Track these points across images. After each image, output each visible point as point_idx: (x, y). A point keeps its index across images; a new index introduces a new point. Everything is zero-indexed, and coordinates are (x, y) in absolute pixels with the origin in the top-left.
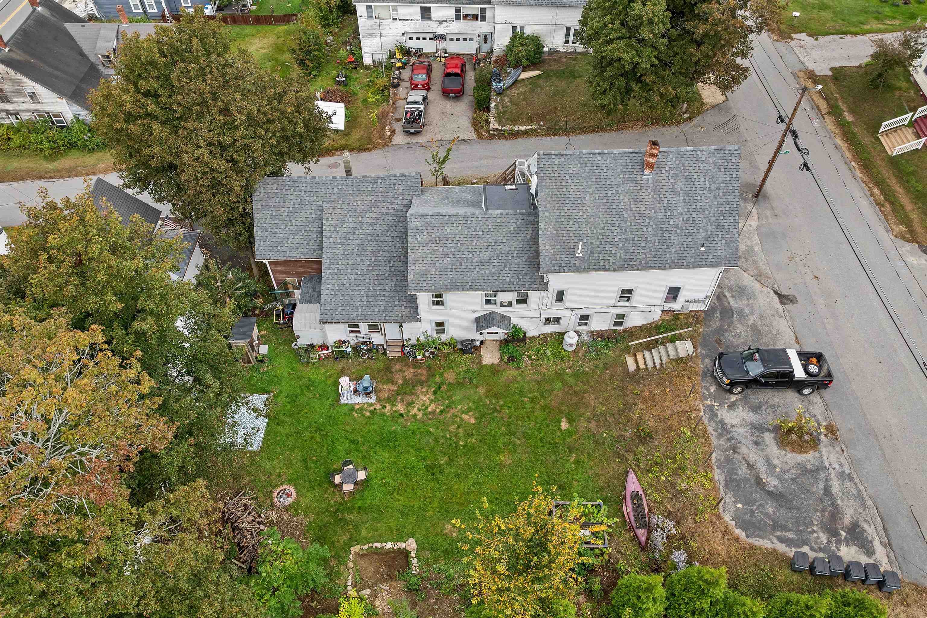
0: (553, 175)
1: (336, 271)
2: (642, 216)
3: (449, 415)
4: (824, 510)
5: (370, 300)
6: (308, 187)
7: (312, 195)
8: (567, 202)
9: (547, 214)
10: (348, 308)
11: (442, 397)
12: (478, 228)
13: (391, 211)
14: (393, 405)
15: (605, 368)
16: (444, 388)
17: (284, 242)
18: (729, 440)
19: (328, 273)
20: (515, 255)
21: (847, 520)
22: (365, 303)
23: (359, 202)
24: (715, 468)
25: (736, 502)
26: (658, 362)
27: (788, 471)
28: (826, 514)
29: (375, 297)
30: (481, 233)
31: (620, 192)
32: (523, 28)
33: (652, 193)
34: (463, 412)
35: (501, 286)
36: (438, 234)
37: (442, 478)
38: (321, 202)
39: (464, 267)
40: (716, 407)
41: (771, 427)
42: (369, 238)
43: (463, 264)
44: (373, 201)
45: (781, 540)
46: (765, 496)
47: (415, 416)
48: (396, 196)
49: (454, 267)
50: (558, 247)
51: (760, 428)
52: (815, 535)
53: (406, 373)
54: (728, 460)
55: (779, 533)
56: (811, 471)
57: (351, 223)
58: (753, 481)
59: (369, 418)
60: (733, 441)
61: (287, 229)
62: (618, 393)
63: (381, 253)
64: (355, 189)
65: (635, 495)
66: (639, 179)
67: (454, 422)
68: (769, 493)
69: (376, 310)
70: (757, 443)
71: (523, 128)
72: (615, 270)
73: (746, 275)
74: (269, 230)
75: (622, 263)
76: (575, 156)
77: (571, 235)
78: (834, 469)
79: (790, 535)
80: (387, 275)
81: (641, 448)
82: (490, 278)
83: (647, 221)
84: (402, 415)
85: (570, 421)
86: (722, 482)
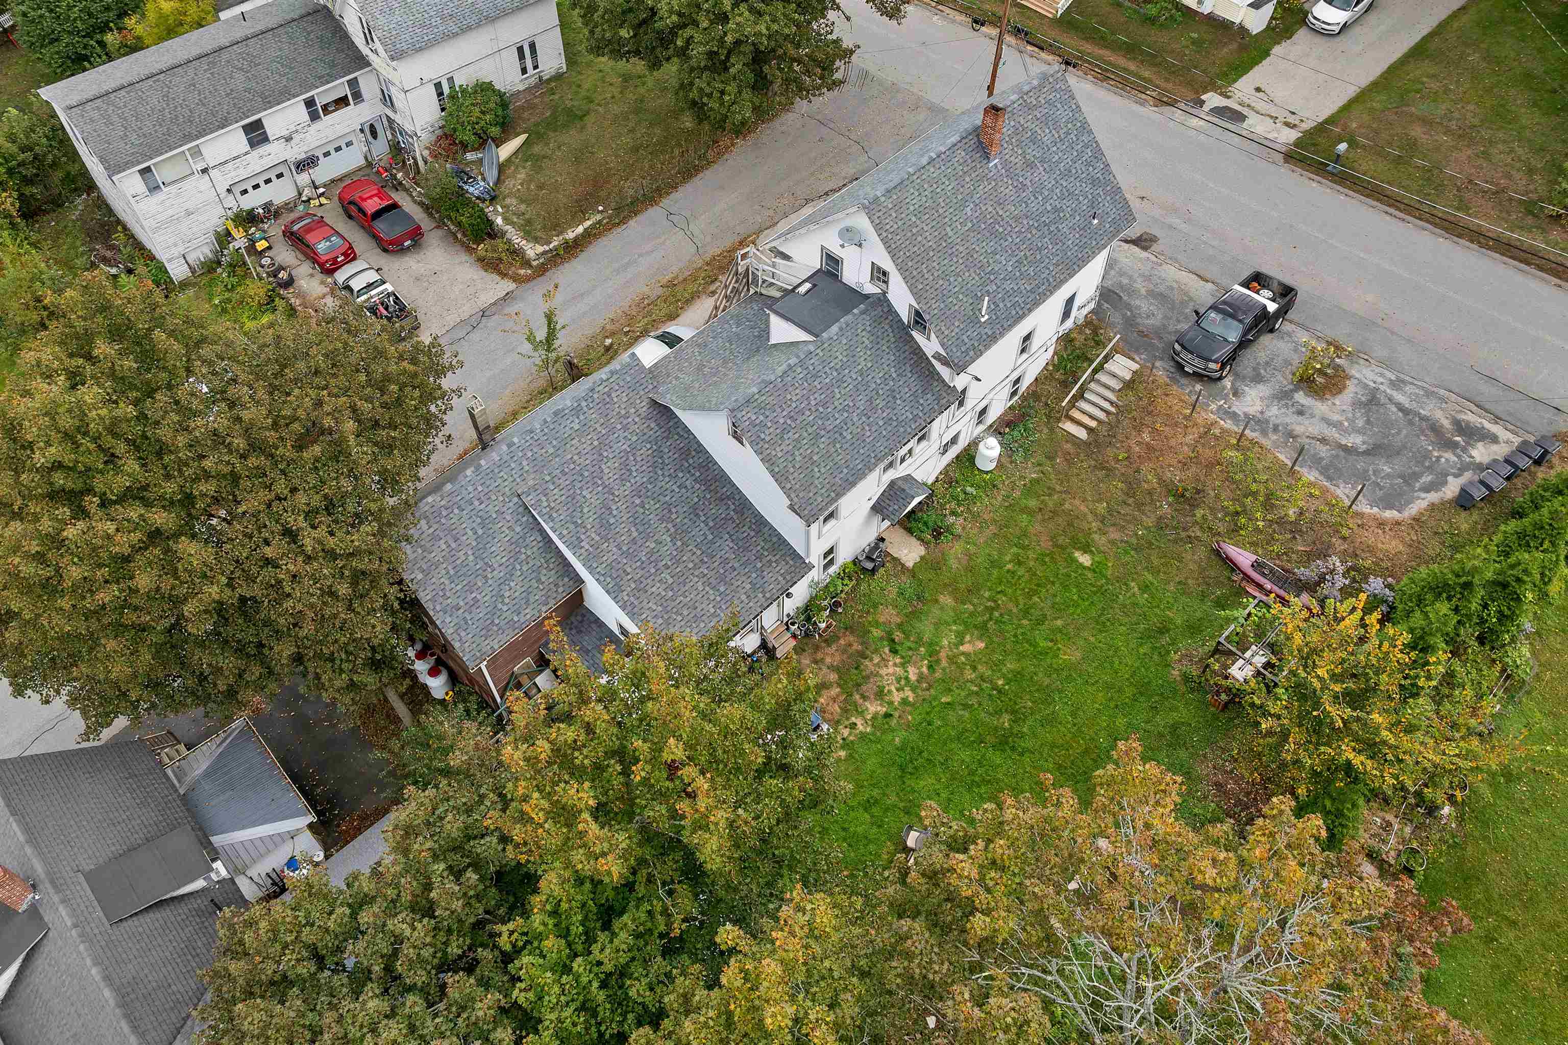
0: (896, 226)
1: (633, 586)
2: (1017, 219)
3: (944, 663)
4: (1422, 431)
5: (722, 589)
6: (480, 489)
7: (494, 497)
8: (931, 254)
9: (920, 287)
10: (702, 625)
11: (910, 649)
12: (827, 369)
13: (634, 438)
14: (861, 714)
15: (1051, 458)
16: (898, 636)
17: (500, 606)
18: (1275, 430)
19: (626, 598)
20: (894, 375)
21: (1446, 424)
22: (718, 599)
23: (576, 457)
26: (1106, 405)
27: (1355, 417)
28: (1428, 432)
29: (722, 579)
30: (835, 374)
31: (977, 201)
32: (451, 80)
33: (1010, 182)
34: (957, 645)
35: (909, 430)
36: (785, 413)
37: (1028, 744)
38: (516, 499)
39: (849, 437)
40: (1225, 406)
41: (1291, 387)
42: (638, 501)
43: (845, 434)
44: (596, 443)
45: (1427, 489)
46: (1369, 459)
47: (904, 701)
48: (623, 412)
49: (838, 446)
50: (957, 324)
51: (1285, 395)
52: (1443, 460)
53: (828, 660)
54: (1299, 451)
55: (1417, 485)
56: (1370, 401)
57: (591, 498)
58: (1342, 453)
59: (850, 756)
60: (1280, 428)
61: (490, 582)
62: (1101, 474)
63: (674, 510)
64: (554, 443)
65: (1257, 566)
66: (986, 171)
67: (961, 668)
68: (1367, 453)
69: (744, 597)
70: (1300, 413)
71: (580, 229)
72: (1030, 310)
74: (462, 603)
75: (1033, 296)
76: (906, 183)
77: (961, 296)
78: (1382, 384)
79: (1427, 478)
80: (710, 537)
81: (1199, 513)
82: (889, 428)
83: (1025, 222)
84: (888, 716)
85: (1086, 549)
86: (1321, 478)
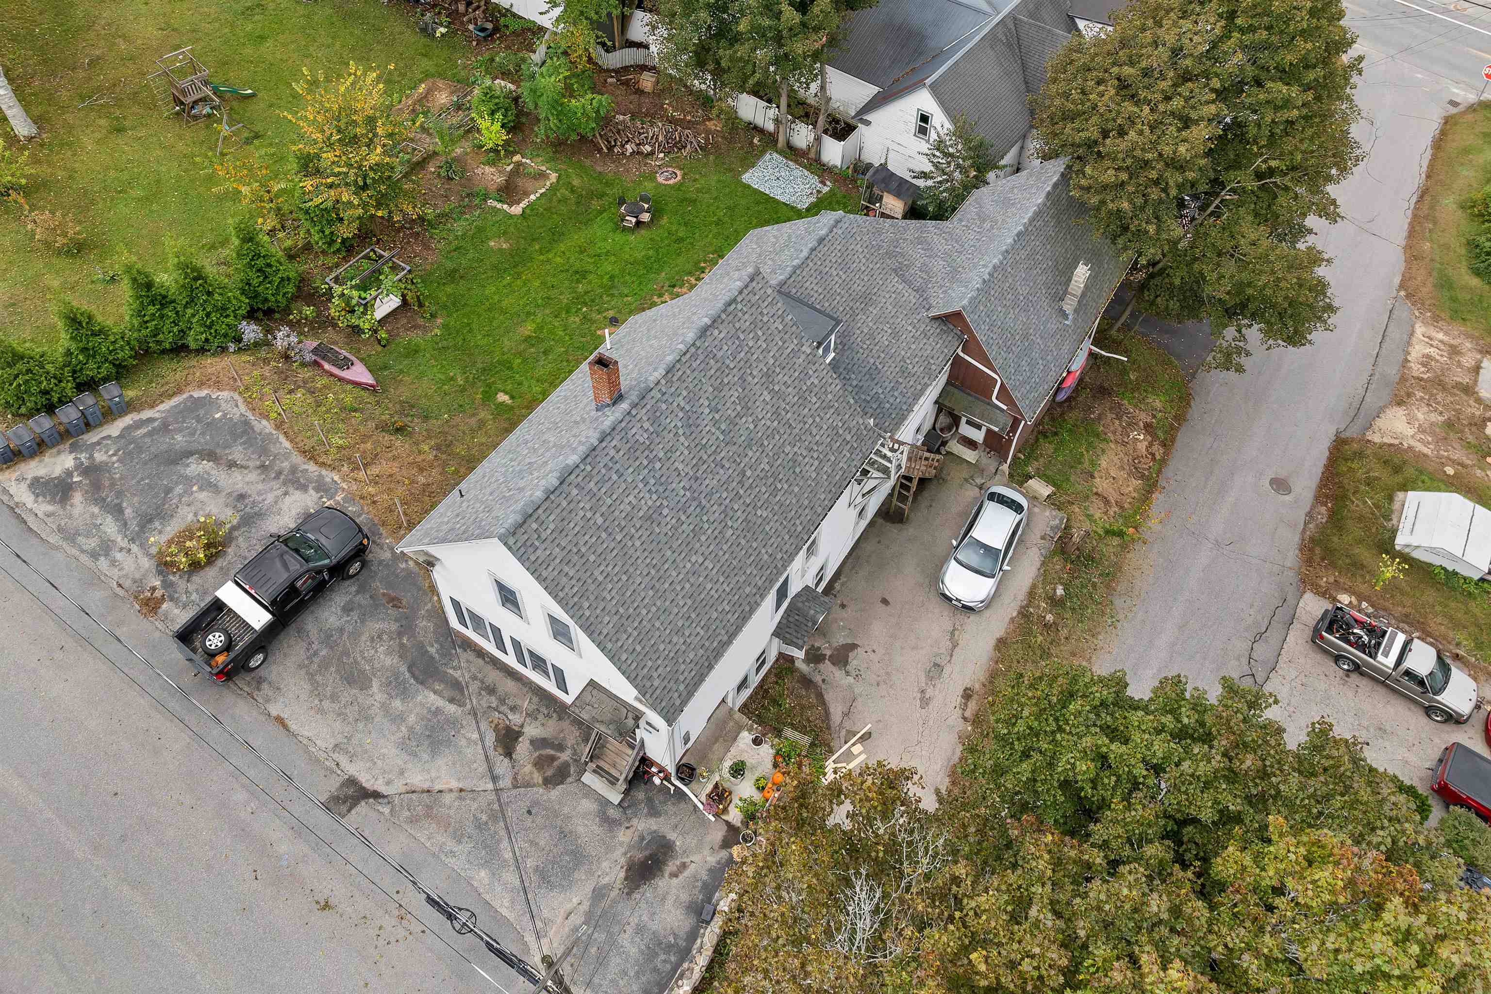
4: (113, 485)
18: (279, 473)
21: (78, 498)
24: (274, 432)
25: (225, 415)
27: (181, 496)
28: (107, 483)
40: (324, 500)
46: (195, 446)
51: (248, 520)
52: (111, 453)
54: (264, 451)
55: (156, 424)
56: (151, 521)
58: (218, 451)
60: (273, 475)
68: (190, 454)
70: (242, 497)
73: (454, 784)
78: (121, 549)
79: (141, 432)
86: (255, 423)
